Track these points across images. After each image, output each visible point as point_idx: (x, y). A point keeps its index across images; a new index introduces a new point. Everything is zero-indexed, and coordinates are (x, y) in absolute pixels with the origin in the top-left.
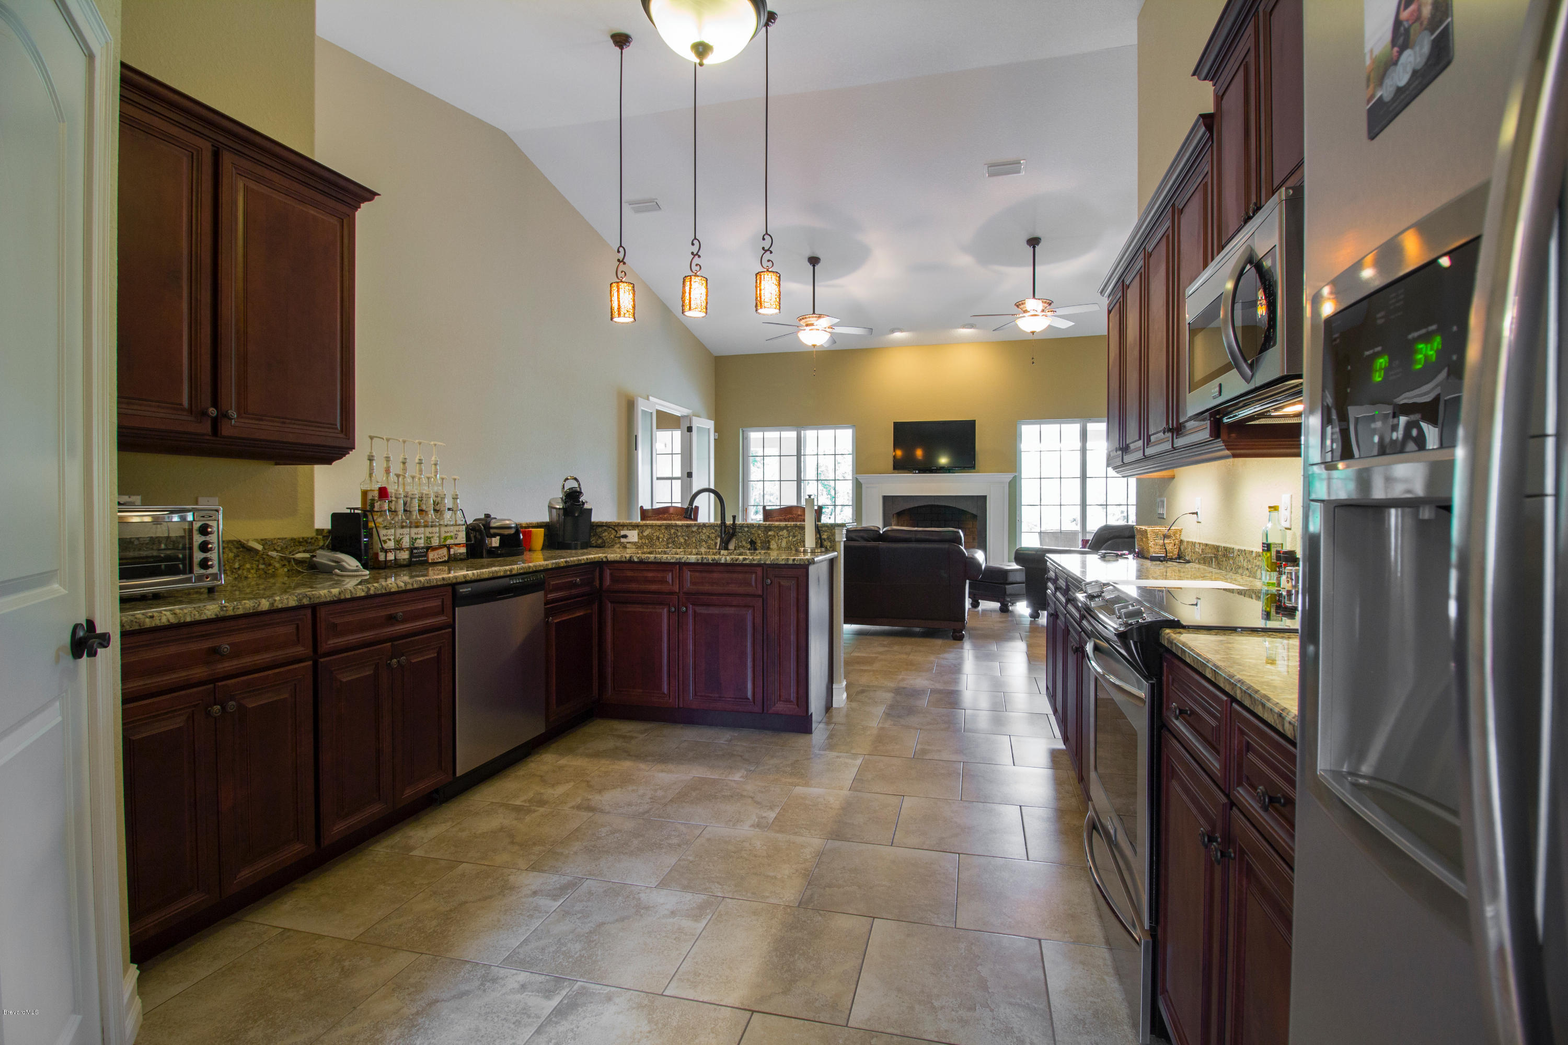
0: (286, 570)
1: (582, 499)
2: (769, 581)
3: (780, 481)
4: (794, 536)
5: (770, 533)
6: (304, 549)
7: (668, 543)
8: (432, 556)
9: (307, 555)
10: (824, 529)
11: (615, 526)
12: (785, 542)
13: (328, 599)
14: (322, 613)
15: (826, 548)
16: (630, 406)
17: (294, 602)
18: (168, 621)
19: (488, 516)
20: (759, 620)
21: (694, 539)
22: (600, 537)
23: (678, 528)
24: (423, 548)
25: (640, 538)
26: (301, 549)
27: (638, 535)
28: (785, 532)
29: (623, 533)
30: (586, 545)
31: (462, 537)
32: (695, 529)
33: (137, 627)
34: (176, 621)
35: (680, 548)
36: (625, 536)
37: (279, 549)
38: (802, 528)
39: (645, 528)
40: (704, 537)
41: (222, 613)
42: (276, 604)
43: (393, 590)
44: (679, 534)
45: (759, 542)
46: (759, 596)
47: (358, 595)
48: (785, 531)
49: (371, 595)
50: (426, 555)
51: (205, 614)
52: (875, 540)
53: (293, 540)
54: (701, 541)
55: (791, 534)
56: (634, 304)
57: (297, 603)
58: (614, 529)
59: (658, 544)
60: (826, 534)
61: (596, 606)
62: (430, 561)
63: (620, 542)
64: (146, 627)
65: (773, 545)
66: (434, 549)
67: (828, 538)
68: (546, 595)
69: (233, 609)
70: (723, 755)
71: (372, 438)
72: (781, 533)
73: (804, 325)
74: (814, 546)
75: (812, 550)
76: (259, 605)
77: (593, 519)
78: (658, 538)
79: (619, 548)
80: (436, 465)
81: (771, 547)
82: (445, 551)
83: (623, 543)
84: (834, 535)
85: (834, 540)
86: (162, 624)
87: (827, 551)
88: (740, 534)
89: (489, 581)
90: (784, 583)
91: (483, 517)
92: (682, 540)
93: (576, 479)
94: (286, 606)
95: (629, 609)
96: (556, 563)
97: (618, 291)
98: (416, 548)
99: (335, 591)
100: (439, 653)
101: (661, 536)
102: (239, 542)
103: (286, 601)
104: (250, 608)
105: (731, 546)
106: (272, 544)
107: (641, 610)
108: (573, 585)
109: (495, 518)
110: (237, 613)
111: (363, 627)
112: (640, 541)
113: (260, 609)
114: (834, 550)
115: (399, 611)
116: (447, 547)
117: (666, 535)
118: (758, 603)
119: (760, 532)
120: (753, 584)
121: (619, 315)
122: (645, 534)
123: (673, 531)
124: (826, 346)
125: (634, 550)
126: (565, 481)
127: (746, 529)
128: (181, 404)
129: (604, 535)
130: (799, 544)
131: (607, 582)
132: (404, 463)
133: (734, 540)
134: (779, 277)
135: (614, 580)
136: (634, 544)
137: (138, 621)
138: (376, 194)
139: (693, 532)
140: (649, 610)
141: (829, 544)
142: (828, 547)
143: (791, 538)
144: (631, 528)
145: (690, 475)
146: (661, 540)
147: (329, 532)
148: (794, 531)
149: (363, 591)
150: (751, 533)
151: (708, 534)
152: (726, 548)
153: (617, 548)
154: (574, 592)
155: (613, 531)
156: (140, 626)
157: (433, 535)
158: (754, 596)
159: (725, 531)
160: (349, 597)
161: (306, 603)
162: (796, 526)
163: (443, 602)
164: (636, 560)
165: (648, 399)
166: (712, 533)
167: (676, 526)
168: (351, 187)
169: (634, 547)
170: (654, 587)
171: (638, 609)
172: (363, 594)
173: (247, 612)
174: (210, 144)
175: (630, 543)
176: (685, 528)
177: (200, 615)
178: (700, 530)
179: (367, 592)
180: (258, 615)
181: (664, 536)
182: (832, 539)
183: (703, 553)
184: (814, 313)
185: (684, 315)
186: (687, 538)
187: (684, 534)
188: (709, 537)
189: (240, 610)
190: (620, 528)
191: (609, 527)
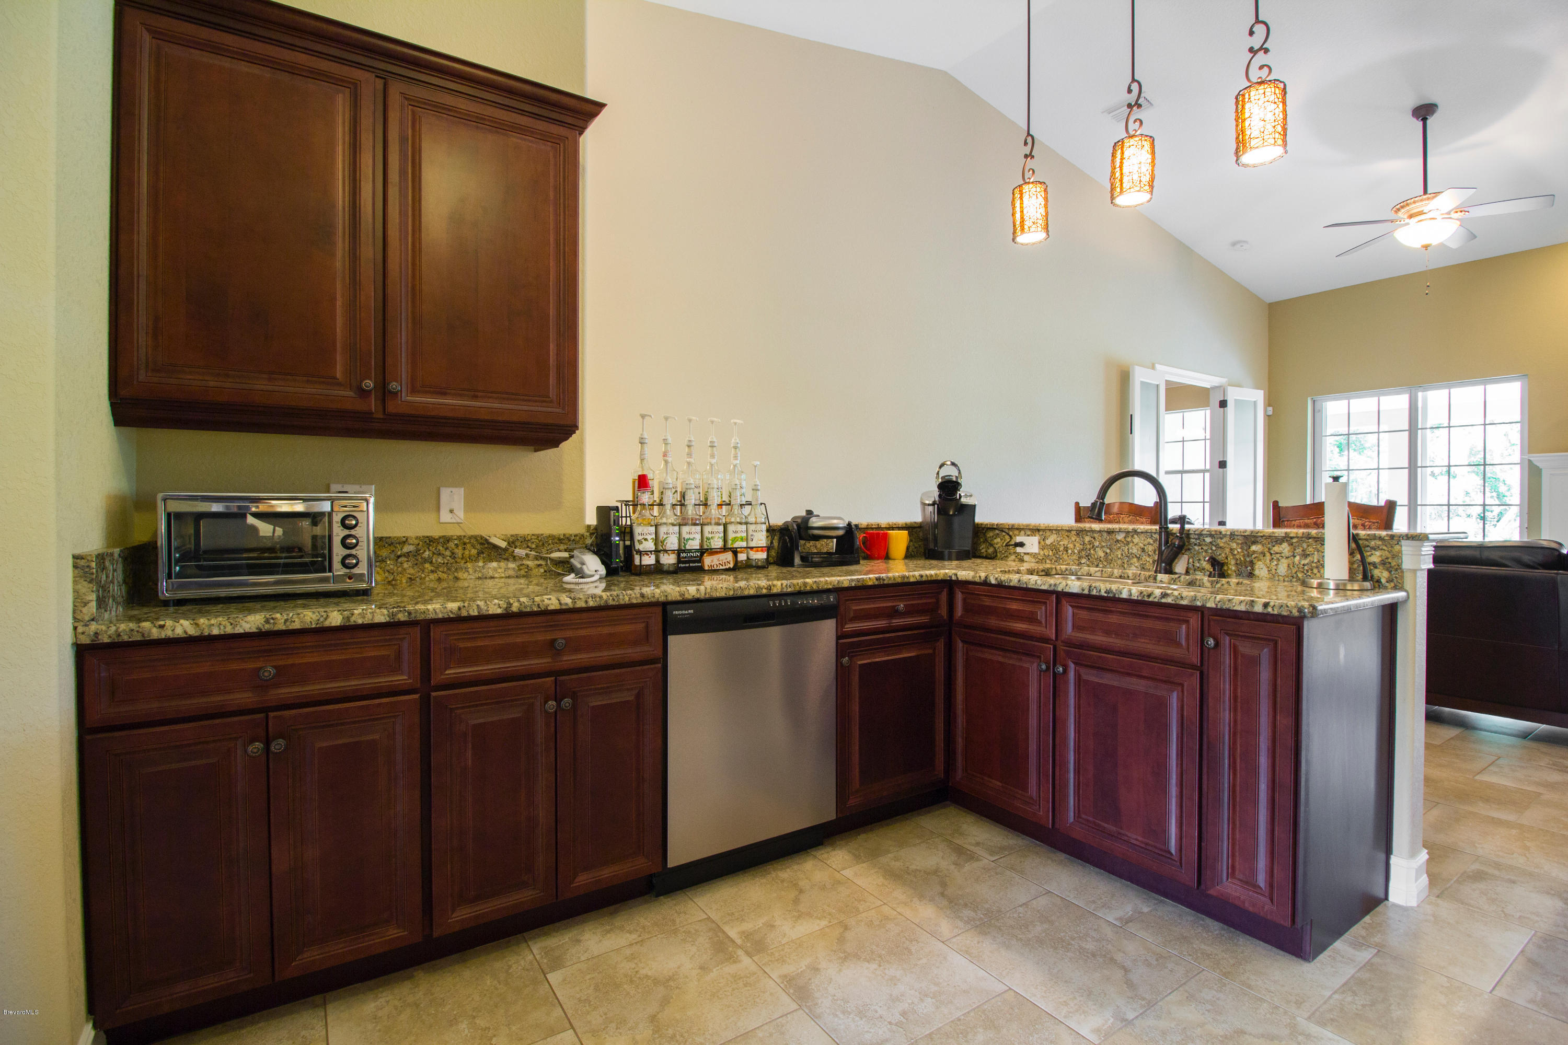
0: (542, 570)
1: (962, 492)
2: (1211, 642)
3: (1378, 469)
4: (1305, 555)
5: (1254, 548)
6: (566, 547)
7: (1080, 558)
8: (708, 561)
9: (566, 555)
10: (1373, 543)
11: (1009, 529)
12: (1285, 565)
13: (440, 616)
14: (435, 633)
15: (1379, 581)
16: (1125, 378)
17: (383, 617)
18: (185, 632)
19: (810, 513)
20: (1193, 713)
21: (1119, 553)
22: (991, 545)
23: (1095, 535)
24: (697, 550)
25: (1042, 548)
26: (562, 547)
27: (1039, 543)
28: (1285, 548)
29: (1018, 539)
30: (964, 556)
31: (761, 539)
32: (1120, 537)
33: (139, 638)
34: (197, 634)
35: (1097, 566)
36: (1021, 545)
37: (534, 546)
38: (1320, 540)
39: (1048, 533)
40: (1135, 551)
41: (267, 627)
42: (353, 619)
43: (551, 608)
44: (1097, 544)
45: (1233, 562)
46: (1193, 667)
47: (490, 612)
48: (1285, 545)
49: (513, 612)
50: (700, 560)
51: (241, 626)
52: (1546, 566)
53: (552, 537)
54: (1130, 556)
55: (1299, 550)
56: (1047, 213)
57: (388, 619)
58: (1008, 534)
59: (1065, 557)
60: (1378, 553)
61: (941, 645)
62: (706, 568)
63: (1015, 553)
64: (151, 638)
65: (1261, 569)
66: (712, 552)
67: (1383, 563)
68: (839, 626)
69: (285, 623)
70: (1094, 955)
71: (643, 416)
72: (1276, 549)
73: (1406, 217)
74: (1345, 576)
75: (1337, 585)
76: (326, 619)
77: (978, 519)
78: (1066, 549)
79: (1014, 561)
80: (735, 448)
81: (1257, 572)
82: (729, 556)
83: (1019, 554)
84: (1397, 556)
85: (1399, 568)
86: (176, 636)
87: (1378, 586)
88: (1196, 548)
89: (731, 601)
90: (1246, 648)
91: (804, 514)
92: (1101, 554)
93: (953, 464)
94: (370, 622)
95: (989, 657)
96: (858, 580)
97: (1021, 198)
98: (684, 551)
99: (453, 606)
100: (638, 696)
101: (1071, 546)
102: (482, 537)
103: (369, 616)
104: (311, 622)
105: (1180, 566)
106: (525, 540)
107: (1001, 659)
108: (893, 613)
109: (818, 516)
110: (291, 628)
111: (503, 653)
112: (1042, 553)
113: (327, 624)
114: (1398, 587)
115: (560, 636)
116: (733, 552)
117: (1077, 545)
118: (1194, 681)
119: (1234, 545)
120: (1184, 642)
121: (1023, 229)
122: (1048, 542)
123: (1087, 539)
124: (1453, 245)
125: (1033, 565)
126: (941, 467)
127: (1208, 540)
128: (335, 378)
129: (995, 541)
130: (1315, 571)
131: (959, 611)
132: (689, 446)
133: (1186, 557)
134: (1284, 90)
135: (967, 608)
136: (1034, 555)
137: (141, 630)
138: (601, 106)
139: (1118, 541)
140: (1011, 662)
141: (1385, 574)
142: (1383, 581)
143: (1298, 558)
144: (1029, 533)
145: (1223, 464)
146: (1070, 551)
147: (596, 528)
148: (1305, 545)
149: (500, 608)
150: (1217, 546)
151: (1142, 546)
152: (1169, 571)
153: (1012, 564)
154: (896, 622)
155: (1007, 537)
156: (143, 635)
157: (713, 535)
158: (1182, 664)
159: (1166, 542)
160: (476, 614)
161: (402, 619)
162: (1309, 537)
163: (647, 627)
164: (993, 582)
165: (1153, 368)
166: (1149, 544)
167: (1093, 531)
168: (566, 100)
169: (1033, 560)
170: (1020, 626)
171: (997, 657)
172: (499, 611)
173: (307, 626)
174: (374, 75)
175: (1028, 554)
176: (1105, 534)
177: (234, 628)
178: (1129, 539)
179: (506, 609)
180: (325, 631)
181: (1075, 546)
182: (1394, 567)
183: (1130, 575)
184: (1425, 192)
185: (1115, 205)
186: (1108, 551)
187: (1104, 544)
188: (1143, 550)
189: (296, 623)
190: (1016, 532)
191: (1003, 531)
